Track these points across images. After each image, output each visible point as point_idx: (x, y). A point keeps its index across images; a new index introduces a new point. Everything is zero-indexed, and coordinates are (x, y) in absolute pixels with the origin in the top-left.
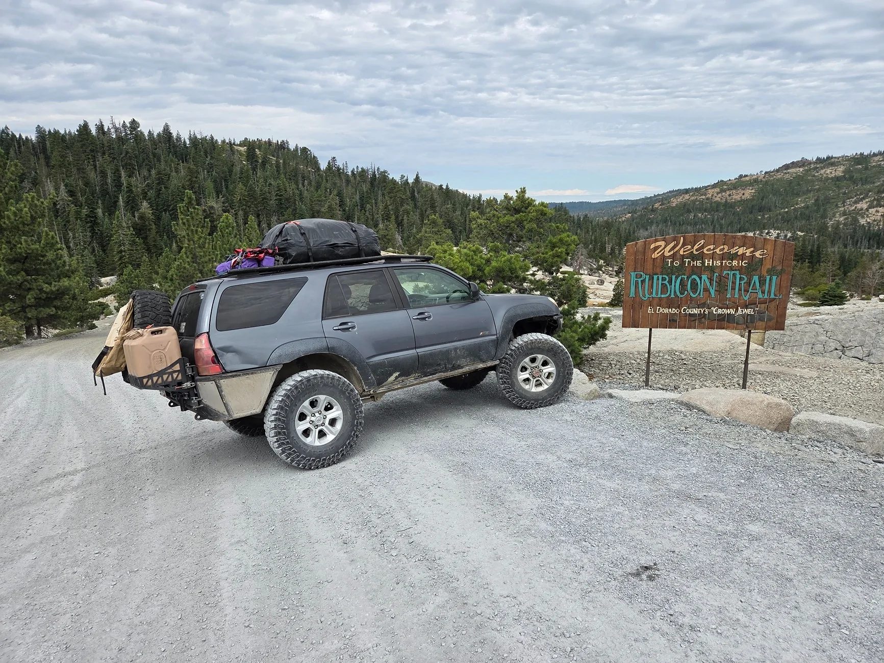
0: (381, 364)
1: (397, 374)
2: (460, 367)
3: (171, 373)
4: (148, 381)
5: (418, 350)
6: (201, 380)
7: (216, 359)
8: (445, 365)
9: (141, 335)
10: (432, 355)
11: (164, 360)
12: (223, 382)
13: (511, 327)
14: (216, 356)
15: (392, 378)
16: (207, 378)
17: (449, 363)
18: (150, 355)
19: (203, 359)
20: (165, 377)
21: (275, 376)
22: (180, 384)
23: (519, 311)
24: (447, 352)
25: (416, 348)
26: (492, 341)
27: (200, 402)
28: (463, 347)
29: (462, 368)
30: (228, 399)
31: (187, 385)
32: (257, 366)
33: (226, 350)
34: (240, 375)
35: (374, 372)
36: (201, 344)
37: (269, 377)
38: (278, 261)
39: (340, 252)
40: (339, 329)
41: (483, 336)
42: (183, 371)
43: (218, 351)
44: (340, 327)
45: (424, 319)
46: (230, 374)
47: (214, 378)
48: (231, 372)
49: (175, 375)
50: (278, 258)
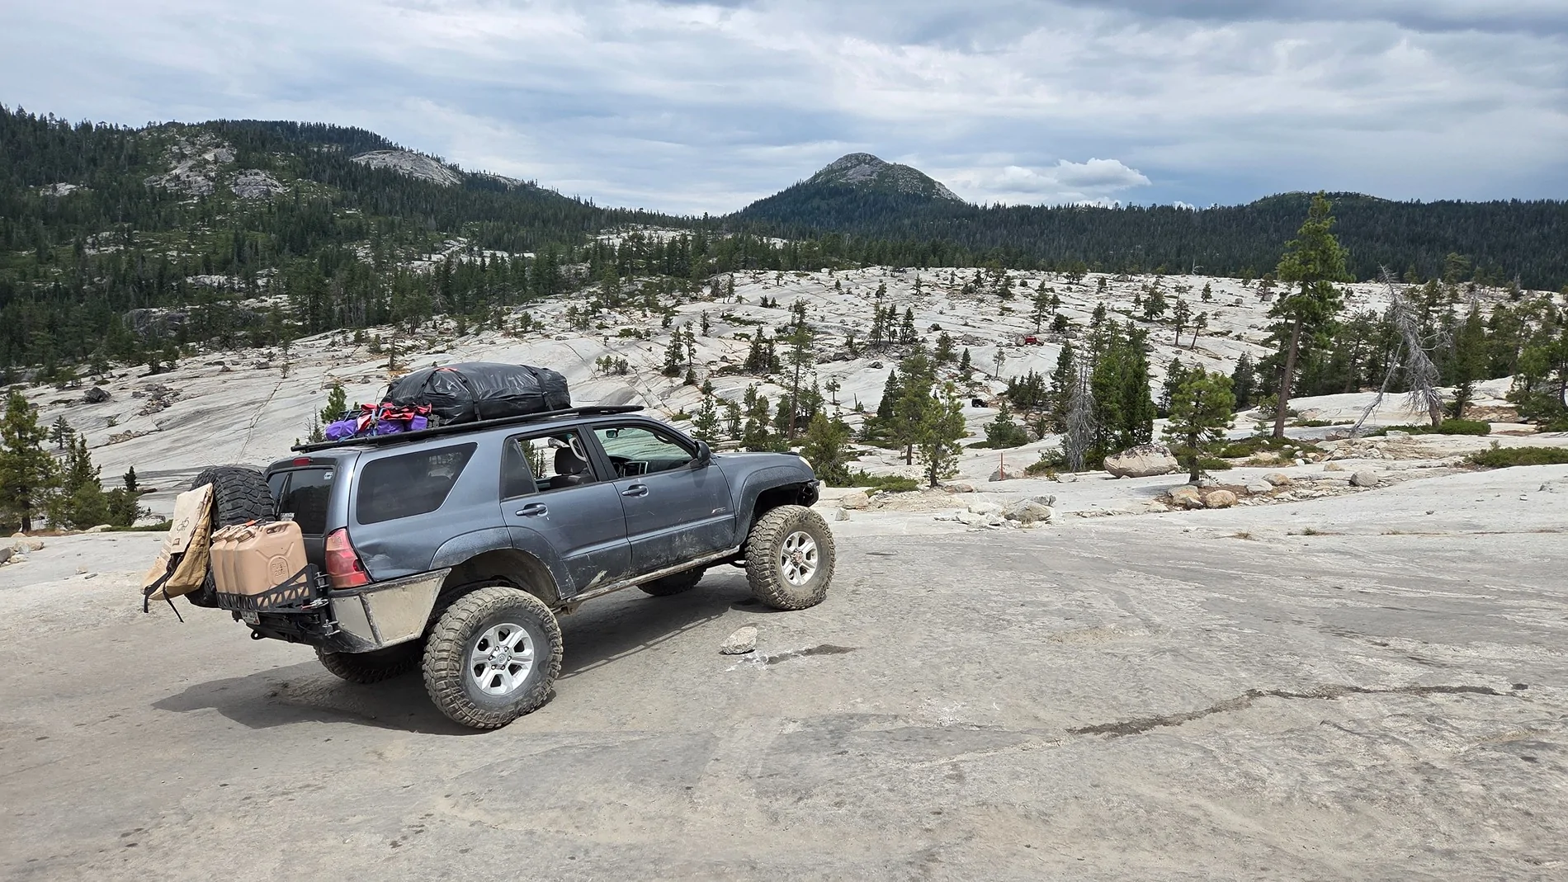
0: (582, 560)
1: (603, 573)
2: (686, 559)
3: (295, 588)
4: (263, 601)
5: (631, 539)
6: (339, 596)
7: (359, 565)
8: (668, 558)
9: (252, 535)
10: (650, 543)
11: (285, 569)
12: (371, 598)
13: (753, 501)
14: (359, 560)
15: (597, 579)
16: (348, 593)
17: (672, 556)
18: (267, 563)
19: (341, 566)
20: (287, 593)
21: (441, 583)
22: (307, 602)
23: (763, 478)
24: (670, 539)
25: (627, 536)
26: (728, 521)
27: (335, 627)
28: (691, 532)
29: (690, 560)
30: (375, 620)
31: (317, 602)
32: (416, 571)
33: (373, 549)
34: (393, 586)
35: (573, 572)
36: (338, 545)
37: (431, 589)
38: (432, 421)
39: (519, 406)
40: (524, 515)
41: (716, 515)
42: (312, 583)
43: (361, 553)
44: (525, 511)
45: (638, 494)
46: (381, 585)
47: (360, 592)
48: (381, 582)
49: (300, 591)
50: (432, 417)
